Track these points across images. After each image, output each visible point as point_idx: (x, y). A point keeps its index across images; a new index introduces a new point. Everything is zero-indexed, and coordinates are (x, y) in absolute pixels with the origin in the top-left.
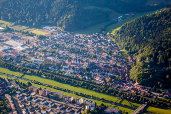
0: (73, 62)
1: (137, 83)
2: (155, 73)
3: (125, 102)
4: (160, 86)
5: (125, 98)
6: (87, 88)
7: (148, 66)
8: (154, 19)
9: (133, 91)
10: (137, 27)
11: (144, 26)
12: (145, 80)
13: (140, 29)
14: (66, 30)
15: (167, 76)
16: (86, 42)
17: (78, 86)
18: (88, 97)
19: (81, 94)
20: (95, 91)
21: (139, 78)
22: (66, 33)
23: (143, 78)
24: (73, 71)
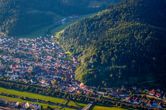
0: (17, 67)
1: (82, 84)
2: (99, 72)
3: (71, 103)
4: (105, 85)
5: (71, 99)
6: (33, 92)
7: (92, 66)
8: (96, 20)
9: (78, 92)
10: (80, 28)
11: (87, 28)
12: (90, 81)
13: (83, 31)
14: (9, 35)
15: (111, 75)
16: (31, 46)
17: (23, 90)
18: (34, 100)
19: (27, 98)
20: (41, 94)
21: (84, 79)
22: (10, 38)
23: (88, 78)
24: (18, 76)
